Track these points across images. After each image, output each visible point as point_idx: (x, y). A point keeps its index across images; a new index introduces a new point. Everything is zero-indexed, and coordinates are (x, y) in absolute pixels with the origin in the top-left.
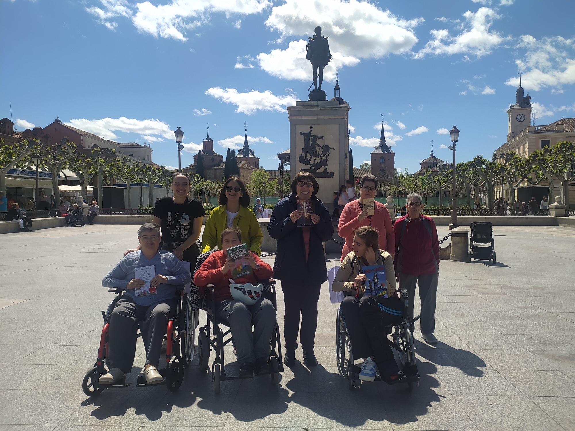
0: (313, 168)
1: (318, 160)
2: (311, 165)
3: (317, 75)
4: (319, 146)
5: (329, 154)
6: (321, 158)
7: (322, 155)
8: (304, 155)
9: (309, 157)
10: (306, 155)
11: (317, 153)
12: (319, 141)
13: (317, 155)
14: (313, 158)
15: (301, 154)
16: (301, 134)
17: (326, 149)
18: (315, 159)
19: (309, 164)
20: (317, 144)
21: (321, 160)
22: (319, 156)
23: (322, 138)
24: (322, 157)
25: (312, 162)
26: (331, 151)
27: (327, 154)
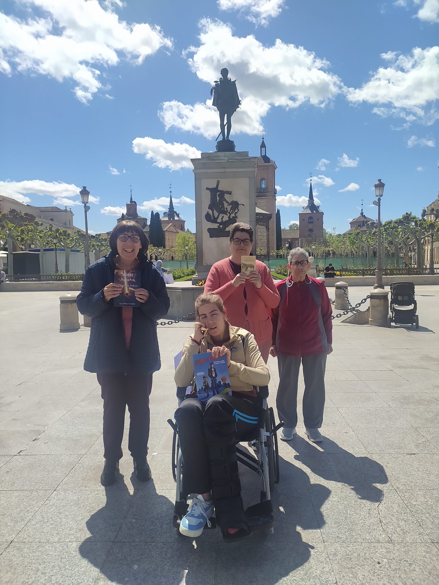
0: (221, 226)
1: (226, 218)
2: (218, 223)
3: (225, 124)
4: (227, 202)
5: (239, 210)
6: (230, 216)
7: (231, 212)
8: (210, 212)
9: (216, 214)
10: (213, 213)
11: (225, 210)
12: (227, 196)
13: (225, 212)
14: (221, 215)
15: (208, 212)
16: (207, 189)
17: (235, 205)
18: (223, 217)
19: (216, 222)
20: (225, 200)
21: (229, 217)
22: (228, 213)
23: (230, 193)
24: (230, 214)
25: (219, 220)
26: (240, 207)
27: (236, 211)
